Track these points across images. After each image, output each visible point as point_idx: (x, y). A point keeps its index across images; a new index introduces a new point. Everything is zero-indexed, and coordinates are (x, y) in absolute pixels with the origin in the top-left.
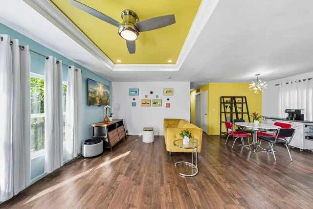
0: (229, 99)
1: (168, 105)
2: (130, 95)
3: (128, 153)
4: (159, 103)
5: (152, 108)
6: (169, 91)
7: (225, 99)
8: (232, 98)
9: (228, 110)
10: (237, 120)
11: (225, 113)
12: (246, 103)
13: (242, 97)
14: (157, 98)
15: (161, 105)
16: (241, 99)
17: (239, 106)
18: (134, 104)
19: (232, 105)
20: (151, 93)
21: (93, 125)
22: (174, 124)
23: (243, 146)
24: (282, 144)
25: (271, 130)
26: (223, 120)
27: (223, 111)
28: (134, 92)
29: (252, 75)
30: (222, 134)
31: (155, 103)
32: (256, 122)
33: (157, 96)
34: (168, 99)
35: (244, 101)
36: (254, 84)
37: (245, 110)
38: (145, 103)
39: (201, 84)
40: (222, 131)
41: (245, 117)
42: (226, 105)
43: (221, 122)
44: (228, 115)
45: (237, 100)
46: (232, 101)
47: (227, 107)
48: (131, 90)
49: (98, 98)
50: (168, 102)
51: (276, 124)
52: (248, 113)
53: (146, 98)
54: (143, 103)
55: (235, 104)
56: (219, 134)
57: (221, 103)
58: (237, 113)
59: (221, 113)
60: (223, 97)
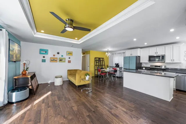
0: (98, 59)
1: (69, 62)
2: (40, 53)
3: (50, 93)
4: (63, 60)
5: (58, 63)
6: (70, 53)
7: (97, 59)
8: (99, 58)
9: (98, 64)
10: (101, 69)
11: (97, 65)
12: (104, 61)
13: (103, 58)
14: (62, 57)
15: (65, 61)
16: (102, 59)
17: (101, 62)
18: (44, 61)
19: (99, 62)
20: (58, 53)
21: (14, 77)
22: (74, 72)
23: (104, 78)
24: (115, 77)
25: (112, 71)
26: (96, 69)
27: (96, 64)
28: (44, 52)
29: (106, 50)
30: (96, 76)
31: (61, 60)
32: (108, 68)
33: (62, 56)
34: (69, 58)
35: (103, 60)
36: (107, 54)
37: (103, 64)
38: (53, 60)
39: (86, 50)
40: (96, 74)
41: (104, 67)
42: (97, 61)
43: (95, 70)
44: (98, 66)
45: (101, 59)
46: (99, 60)
47: (97, 62)
48: (41, 50)
49: (14, 55)
50: (69, 60)
51: (113, 69)
52: (105, 65)
53: (54, 57)
54: (52, 60)
55: (100, 61)
56: (94, 76)
57: (95, 61)
58: (101, 65)
59: (95, 65)
60: (96, 58)
